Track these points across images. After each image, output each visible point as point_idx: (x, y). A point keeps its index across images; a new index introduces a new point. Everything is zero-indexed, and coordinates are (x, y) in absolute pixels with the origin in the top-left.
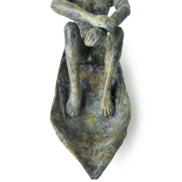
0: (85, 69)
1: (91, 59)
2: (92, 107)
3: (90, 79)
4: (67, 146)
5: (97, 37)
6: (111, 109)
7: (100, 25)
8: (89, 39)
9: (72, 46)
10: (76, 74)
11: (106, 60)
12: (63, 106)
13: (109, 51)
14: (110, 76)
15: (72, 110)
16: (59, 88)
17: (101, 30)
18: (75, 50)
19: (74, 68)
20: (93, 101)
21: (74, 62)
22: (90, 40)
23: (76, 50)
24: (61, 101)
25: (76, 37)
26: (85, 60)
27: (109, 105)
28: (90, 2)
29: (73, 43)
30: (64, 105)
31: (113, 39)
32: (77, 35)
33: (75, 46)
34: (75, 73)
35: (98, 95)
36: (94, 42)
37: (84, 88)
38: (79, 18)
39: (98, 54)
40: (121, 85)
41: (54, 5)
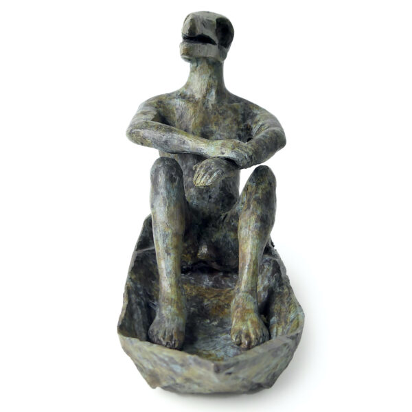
0: (193, 281)
1: (206, 249)
2: (212, 344)
3: (205, 298)
5: (217, 170)
6: (258, 331)
7: (223, 153)
8: (203, 173)
9: (168, 198)
10: (175, 258)
11: (241, 228)
12: (143, 330)
13: (246, 210)
14: (251, 261)
15: (165, 334)
16: (133, 296)
17: (225, 162)
18: (172, 206)
19: (170, 243)
20: (216, 334)
21: (170, 231)
22: (204, 175)
23: (175, 206)
24: (137, 320)
25: (175, 180)
26: (192, 252)
27: (252, 322)
28: (201, 130)
29: (169, 192)
30: (144, 328)
31: (252, 187)
32: (178, 178)
33: (174, 198)
34: (173, 256)
35: (226, 323)
36: (212, 177)
37: (191, 311)
38: (182, 146)
39: (225, 237)
40: (283, 289)
41: (136, 130)
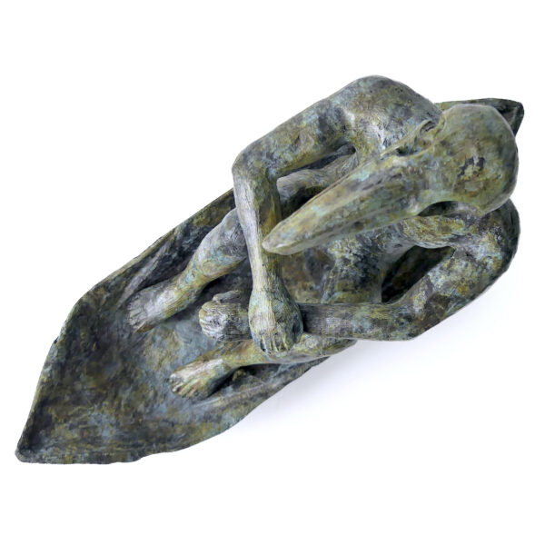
4: (42, 383)
